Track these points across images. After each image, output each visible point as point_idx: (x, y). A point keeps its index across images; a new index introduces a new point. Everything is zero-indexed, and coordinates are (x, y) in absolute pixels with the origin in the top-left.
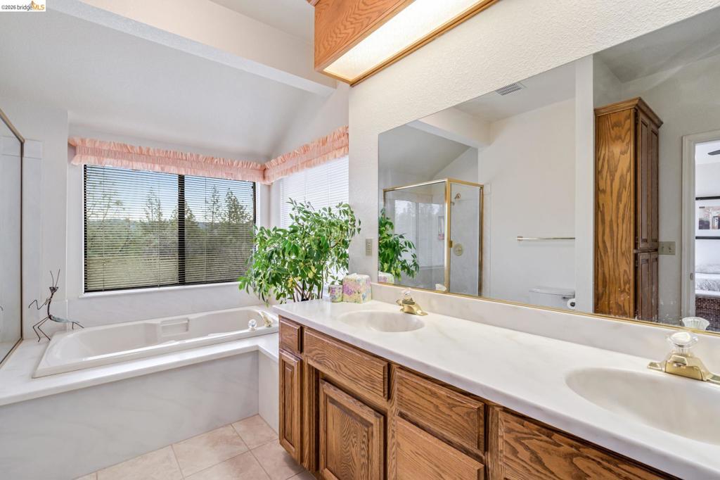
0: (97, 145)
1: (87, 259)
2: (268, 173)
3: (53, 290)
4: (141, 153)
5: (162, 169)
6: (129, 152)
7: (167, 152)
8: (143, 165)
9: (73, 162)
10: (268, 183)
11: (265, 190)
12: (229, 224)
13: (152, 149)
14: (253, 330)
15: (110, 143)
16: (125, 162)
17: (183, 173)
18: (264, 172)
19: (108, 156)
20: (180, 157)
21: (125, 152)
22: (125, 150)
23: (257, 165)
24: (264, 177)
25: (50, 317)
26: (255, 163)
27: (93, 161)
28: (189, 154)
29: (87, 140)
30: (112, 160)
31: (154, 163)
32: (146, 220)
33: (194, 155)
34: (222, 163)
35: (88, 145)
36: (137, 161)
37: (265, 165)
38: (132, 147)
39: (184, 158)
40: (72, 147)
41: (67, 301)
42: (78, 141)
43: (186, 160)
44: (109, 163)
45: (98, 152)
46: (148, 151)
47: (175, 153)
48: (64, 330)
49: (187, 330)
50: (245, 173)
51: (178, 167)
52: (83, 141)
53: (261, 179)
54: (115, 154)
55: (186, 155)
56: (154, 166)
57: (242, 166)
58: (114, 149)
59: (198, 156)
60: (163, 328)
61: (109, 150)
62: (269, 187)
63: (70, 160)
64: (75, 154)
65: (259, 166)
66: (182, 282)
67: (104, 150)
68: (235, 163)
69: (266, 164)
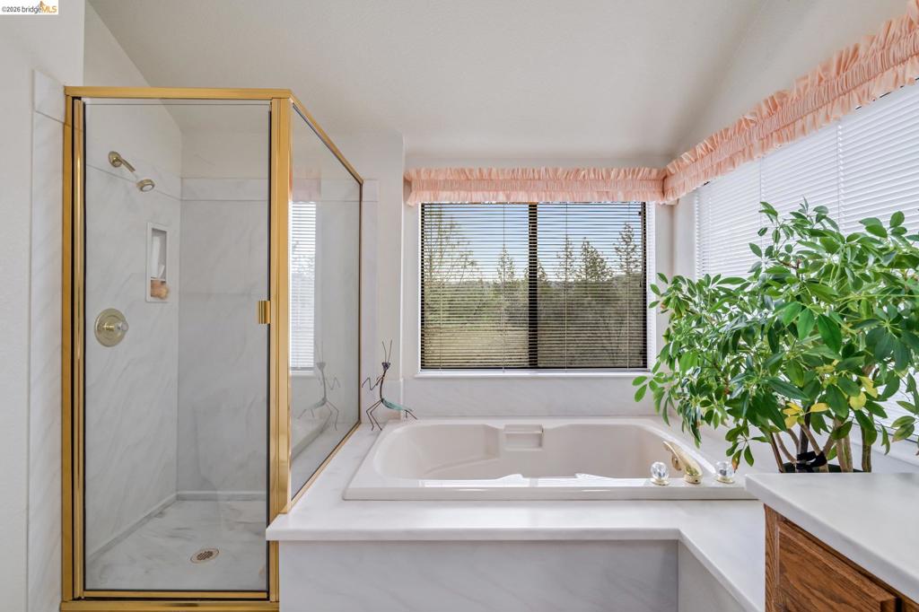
0: (433, 175)
1: (425, 326)
2: (670, 183)
3: (386, 366)
4: (482, 179)
5: (508, 197)
6: (468, 179)
7: (513, 171)
8: (483, 195)
9: (409, 203)
10: (671, 200)
11: (665, 213)
12: (585, 282)
13: (494, 170)
14: (660, 483)
15: (447, 169)
16: (463, 193)
17: (535, 201)
18: (663, 183)
19: (444, 189)
20: (531, 176)
21: (464, 180)
22: (463, 177)
23: (650, 172)
24: (663, 192)
25: (382, 400)
26: (647, 169)
27: (428, 197)
28: (543, 169)
29: (423, 170)
30: (449, 193)
31: (497, 191)
32: (499, 281)
33: (550, 170)
34: (592, 176)
35: (424, 176)
36: (476, 190)
37: (665, 170)
38: (471, 171)
39: (537, 177)
40: (408, 183)
41: (401, 380)
42: (413, 174)
43: (539, 179)
44: (445, 197)
45: (433, 185)
46: (490, 175)
47: (524, 171)
48: (397, 418)
49: (540, 445)
50: (629, 188)
51: (527, 191)
52: (418, 172)
53: (658, 195)
54: (452, 184)
55: (539, 172)
56: (497, 194)
57: (626, 176)
58: (451, 178)
59: (556, 171)
60: (508, 436)
61: (446, 180)
62: (672, 208)
63: (406, 198)
64: (411, 191)
65: (654, 172)
66: (533, 365)
67: (440, 181)
68: (613, 174)
69: (669, 166)
